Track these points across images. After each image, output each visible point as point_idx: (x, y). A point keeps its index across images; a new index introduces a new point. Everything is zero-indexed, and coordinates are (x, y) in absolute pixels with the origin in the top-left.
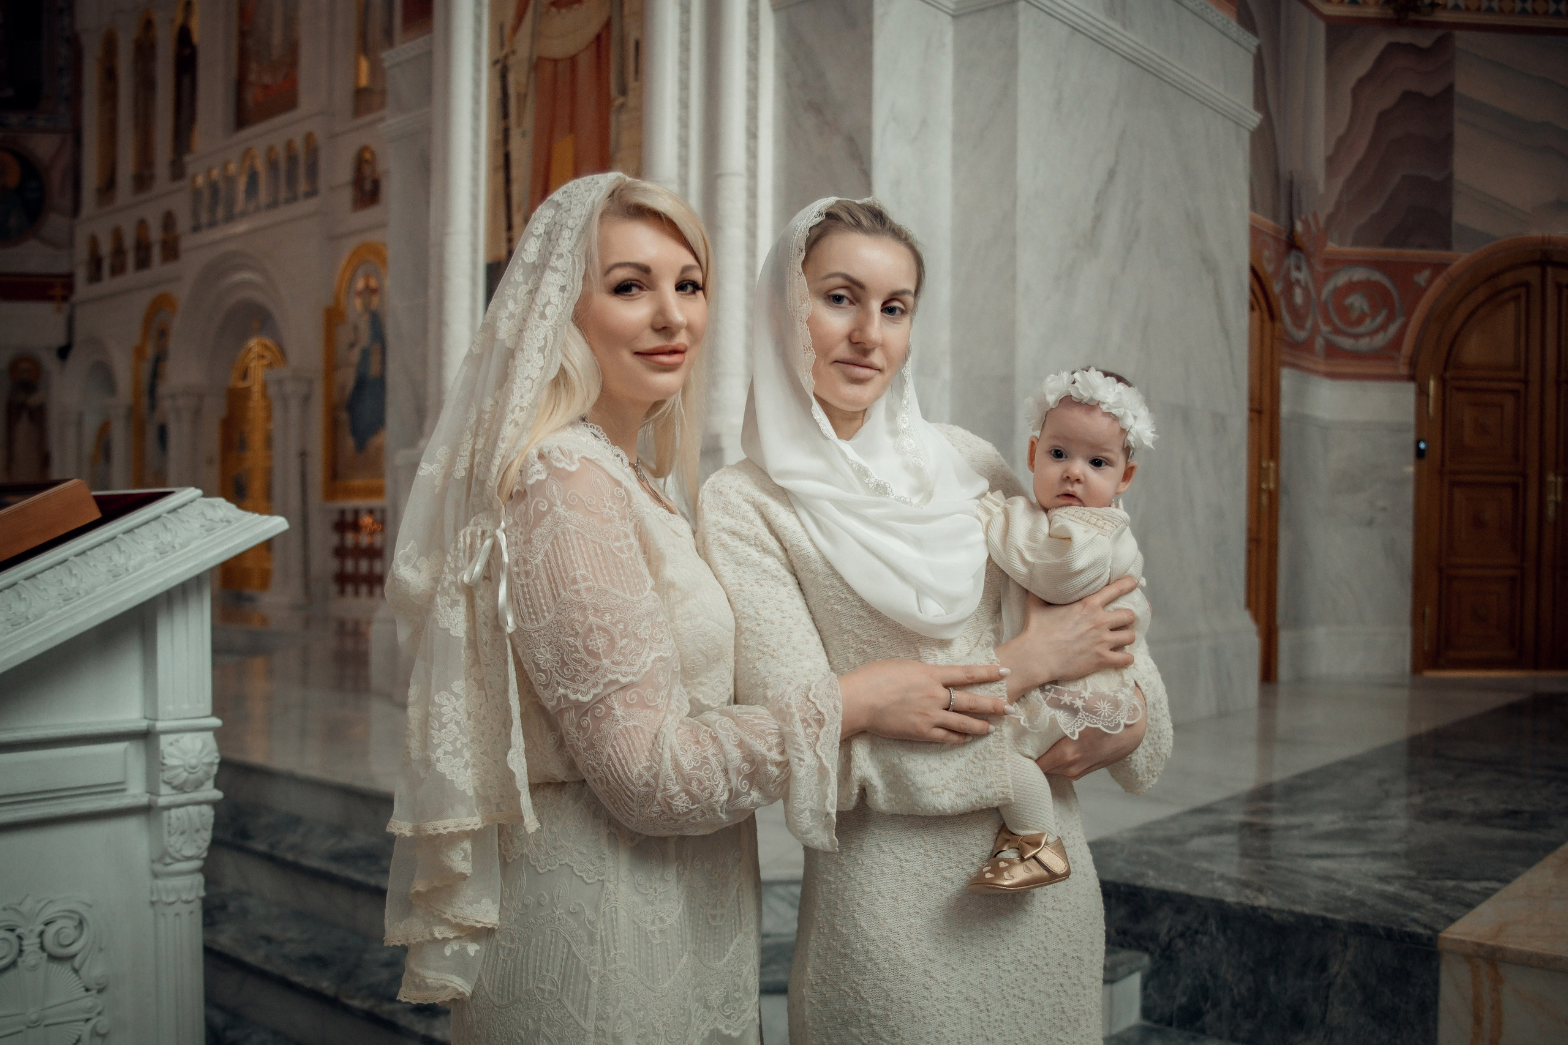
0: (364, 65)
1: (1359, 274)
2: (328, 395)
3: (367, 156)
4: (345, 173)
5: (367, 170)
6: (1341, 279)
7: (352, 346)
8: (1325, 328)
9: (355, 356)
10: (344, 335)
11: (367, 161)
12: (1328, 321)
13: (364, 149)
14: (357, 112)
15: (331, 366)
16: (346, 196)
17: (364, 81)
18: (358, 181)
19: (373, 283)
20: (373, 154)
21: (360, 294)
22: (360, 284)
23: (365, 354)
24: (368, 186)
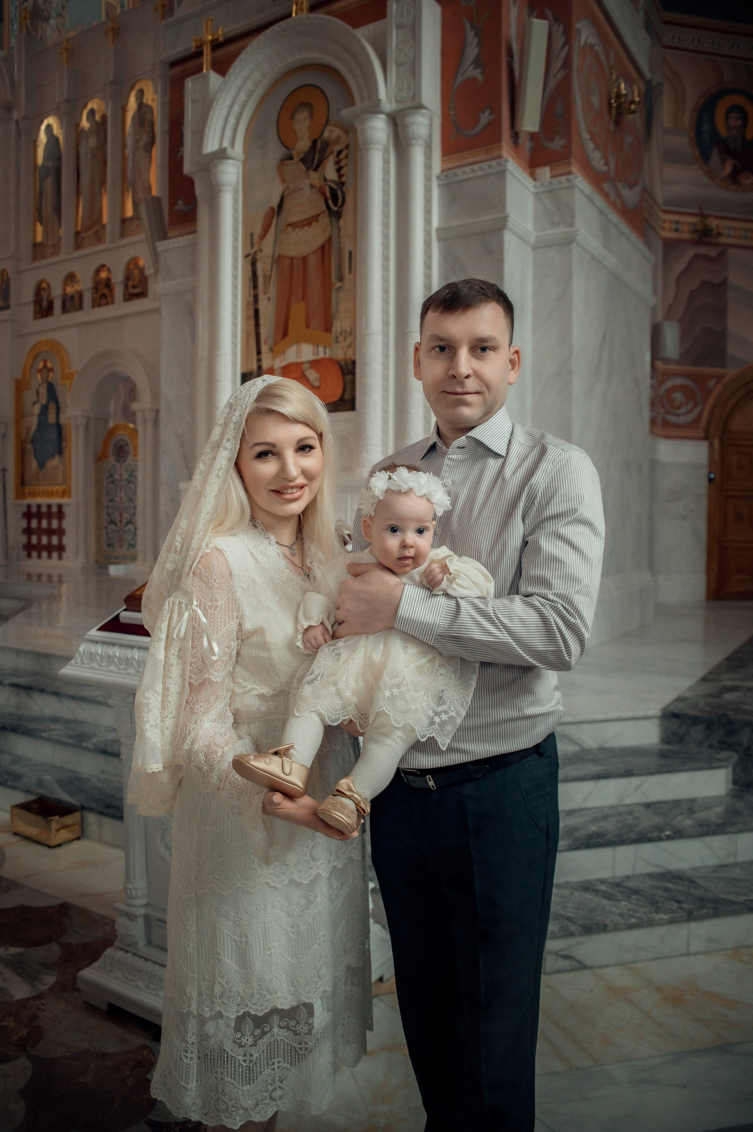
0: (40, 228)
1: (679, 381)
2: (18, 433)
3: (44, 285)
4: (29, 296)
5: (44, 295)
6: (670, 384)
7: (34, 403)
8: (662, 411)
9: (37, 410)
10: (29, 396)
11: (44, 289)
12: (663, 407)
13: (41, 281)
14: (35, 258)
15: (20, 416)
16: (30, 310)
17: (39, 239)
18: (37, 301)
19: (49, 365)
20: (48, 285)
21: (40, 371)
22: (41, 365)
23: (45, 409)
24: (45, 304)
